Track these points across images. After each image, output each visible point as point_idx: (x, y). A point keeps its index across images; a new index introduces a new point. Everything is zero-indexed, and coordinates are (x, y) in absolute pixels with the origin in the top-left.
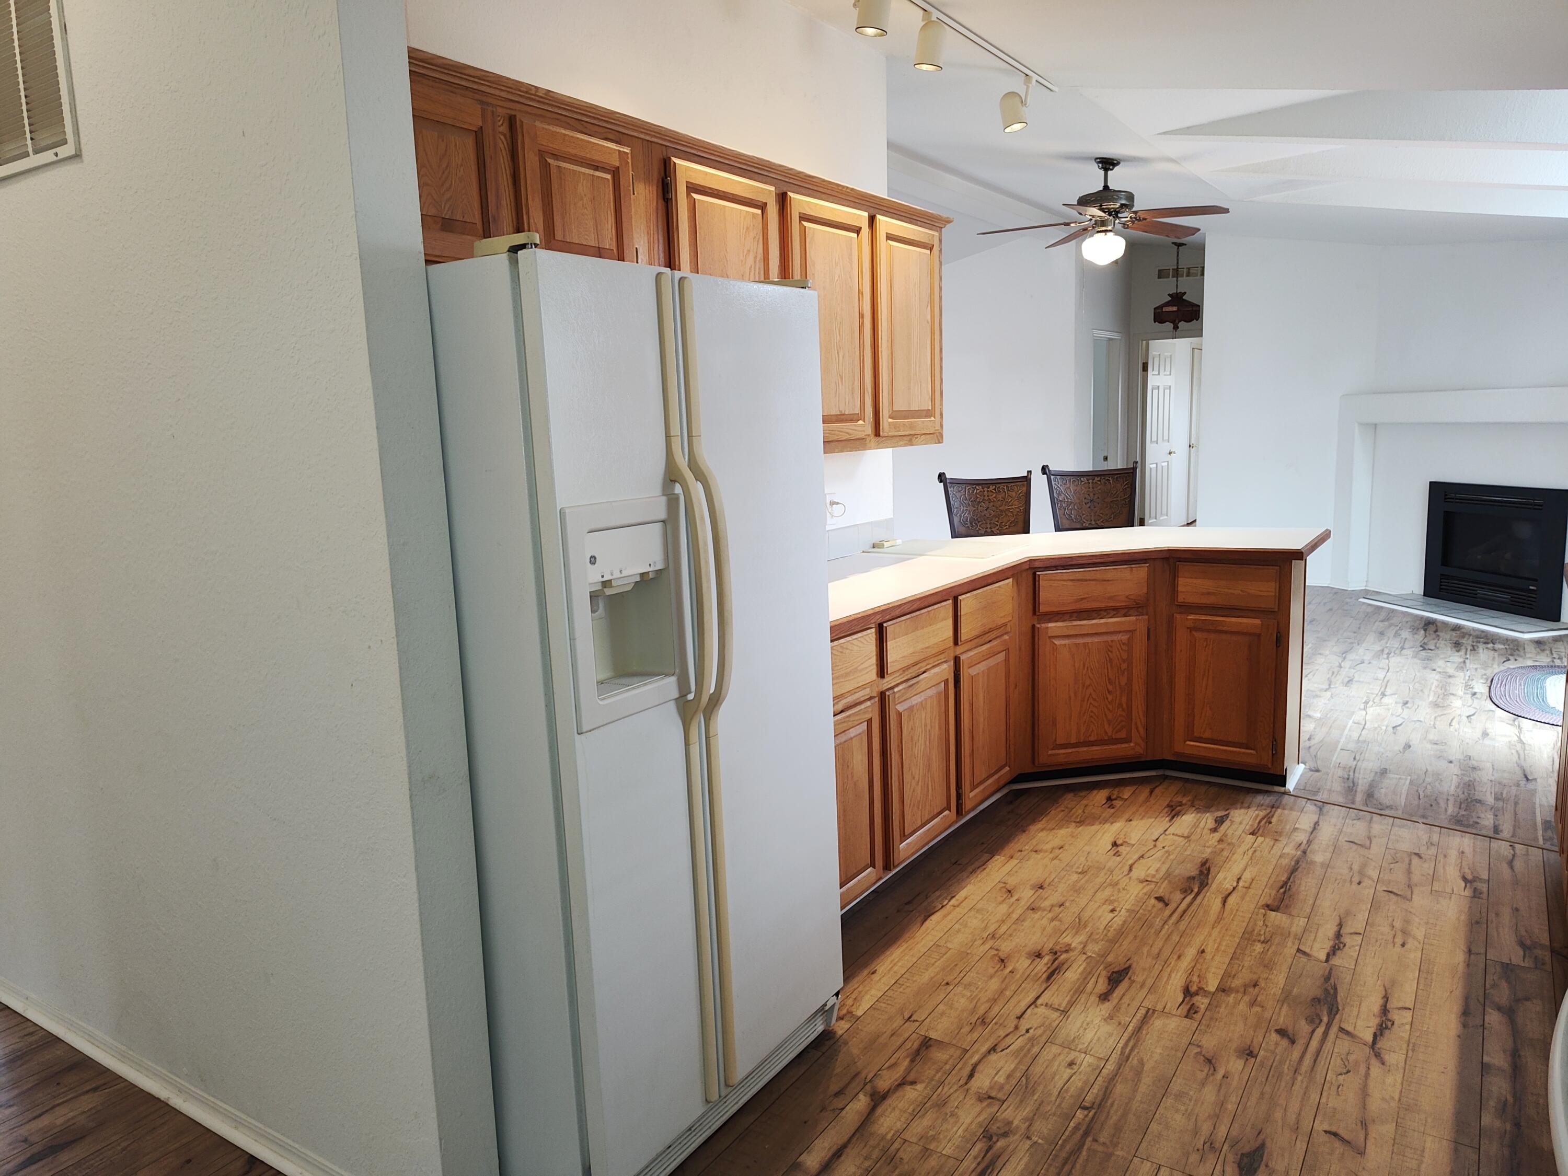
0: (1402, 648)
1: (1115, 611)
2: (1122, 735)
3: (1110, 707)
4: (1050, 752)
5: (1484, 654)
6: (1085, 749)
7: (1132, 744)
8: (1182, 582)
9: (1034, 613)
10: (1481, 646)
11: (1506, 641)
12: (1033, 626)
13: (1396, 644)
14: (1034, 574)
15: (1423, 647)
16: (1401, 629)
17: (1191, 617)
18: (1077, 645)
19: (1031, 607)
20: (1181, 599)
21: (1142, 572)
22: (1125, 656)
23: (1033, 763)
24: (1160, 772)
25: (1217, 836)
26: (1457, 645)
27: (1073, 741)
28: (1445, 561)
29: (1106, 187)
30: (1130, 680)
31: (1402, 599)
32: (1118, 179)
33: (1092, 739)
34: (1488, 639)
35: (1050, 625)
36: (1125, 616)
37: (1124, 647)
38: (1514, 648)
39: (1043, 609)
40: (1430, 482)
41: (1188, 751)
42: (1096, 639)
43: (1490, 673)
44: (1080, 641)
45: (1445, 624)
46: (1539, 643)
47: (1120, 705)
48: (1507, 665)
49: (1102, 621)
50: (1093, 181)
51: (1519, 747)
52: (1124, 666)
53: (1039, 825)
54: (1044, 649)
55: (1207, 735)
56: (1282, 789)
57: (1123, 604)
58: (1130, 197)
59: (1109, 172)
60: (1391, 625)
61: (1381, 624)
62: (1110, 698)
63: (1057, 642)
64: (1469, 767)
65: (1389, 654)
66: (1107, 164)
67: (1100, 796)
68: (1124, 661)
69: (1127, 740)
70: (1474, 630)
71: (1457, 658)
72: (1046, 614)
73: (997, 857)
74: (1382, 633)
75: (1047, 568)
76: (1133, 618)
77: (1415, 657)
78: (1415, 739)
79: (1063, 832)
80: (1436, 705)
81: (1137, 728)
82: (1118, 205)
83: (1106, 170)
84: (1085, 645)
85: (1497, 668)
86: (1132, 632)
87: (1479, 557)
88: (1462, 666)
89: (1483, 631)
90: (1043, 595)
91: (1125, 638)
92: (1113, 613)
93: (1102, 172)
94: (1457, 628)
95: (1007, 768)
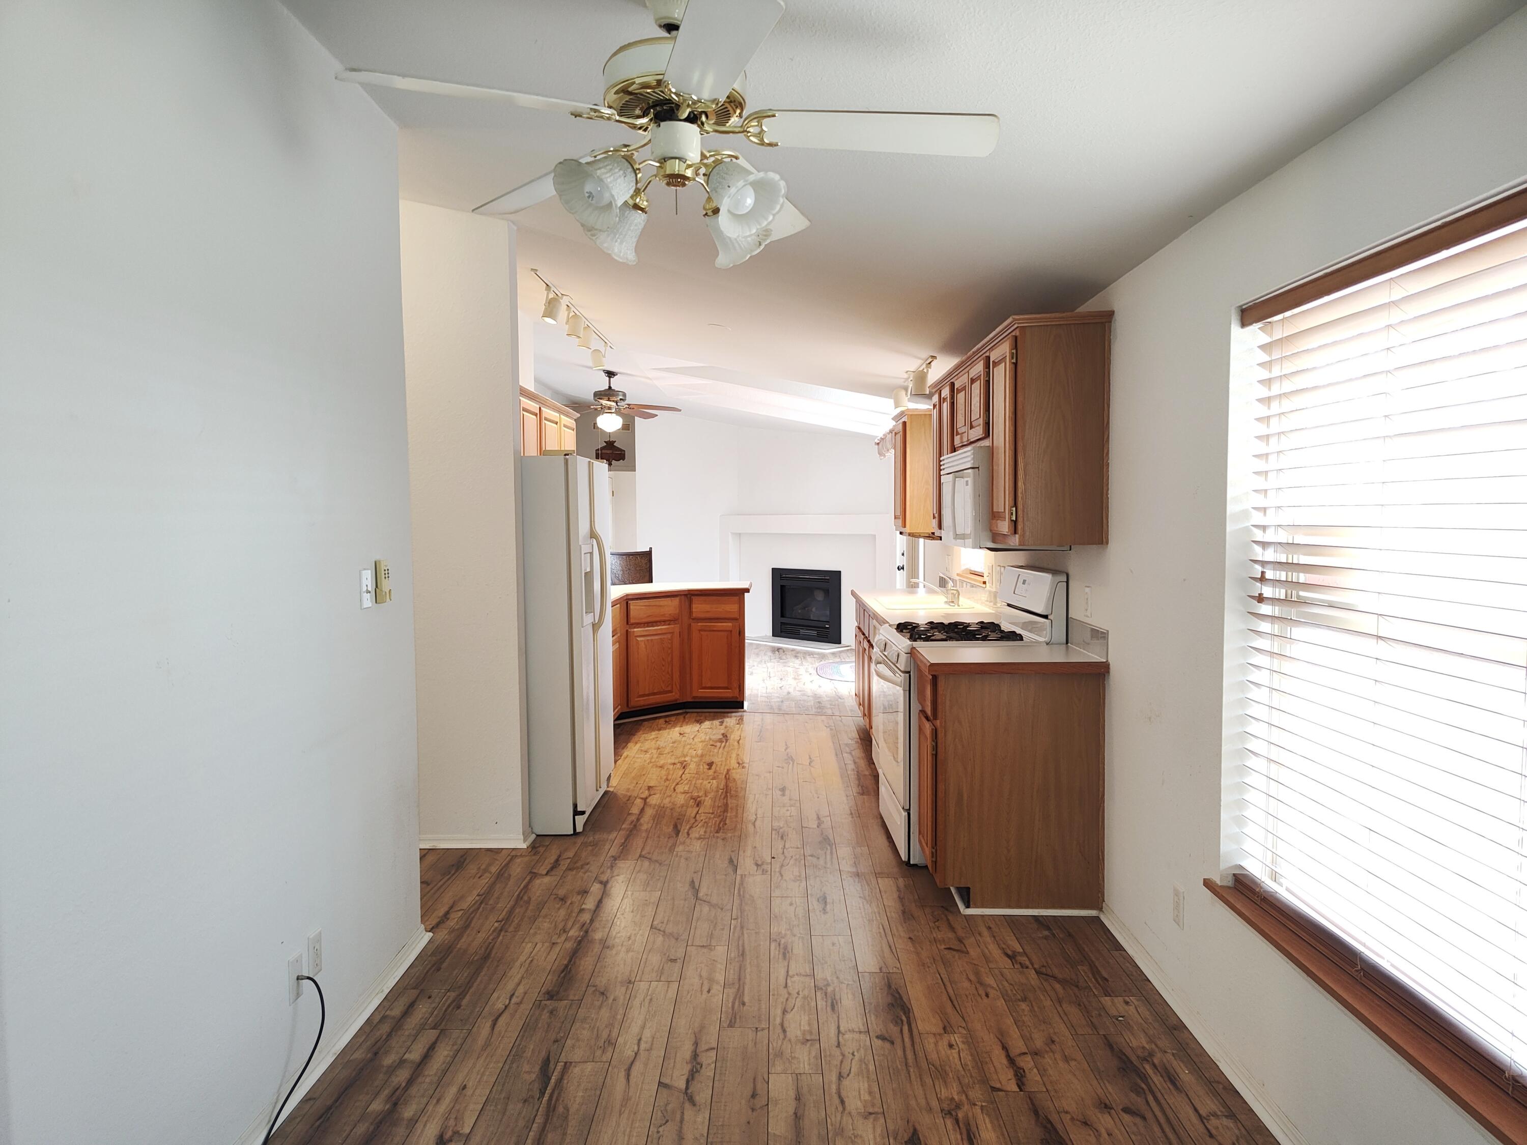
0: (771, 660)
1: (664, 622)
2: (669, 689)
3: (664, 673)
4: (636, 699)
5: (809, 659)
6: (652, 697)
7: (674, 694)
8: (694, 606)
9: (627, 623)
10: (808, 657)
11: (818, 654)
12: (627, 631)
13: (767, 658)
14: (627, 603)
15: (780, 658)
16: (766, 652)
17: (699, 624)
18: (648, 640)
19: (626, 620)
20: (694, 615)
21: (676, 601)
22: (670, 646)
23: (628, 705)
24: (684, 711)
25: (723, 727)
26: (796, 657)
27: (647, 693)
28: (783, 616)
29: (610, 387)
30: (672, 658)
31: (762, 639)
32: (616, 383)
33: (655, 691)
34: (811, 654)
35: (635, 630)
36: (669, 625)
37: (670, 641)
38: (823, 657)
39: (632, 621)
40: (772, 569)
41: (700, 695)
42: (656, 637)
43: (815, 666)
44: (649, 638)
45: (788, 649)
46: (833, 654)
47: (668, 673)
48: (822, 663)
49: (659, 628)
50: (602, 383)
51: (835, 690)
52: (669, 651)
53: (641, 732)
54: (632, 643)
55: (709, 685)
56: (742, 710)
57: (669, 618)
58: (624, 395)
59: (612, 379)
60: (760, 651)
61: (755, 650)
62: (663, 668)
63: (639, 639)
64: (816, 697)
65: (765, 662)
66: (610, 374)
67: (662, 721)
68: (670, 648)
69: (671, 692)
70: (801, 650)
71: (798, 662)
72: (633, 624)
73: (629, 744)
74: (757, 654)
75: (633, 599)
76: (673, 626)
77: (778, 662)
78: (791, 690)
79: (653, 733)
80: (795, 679)
81: (676, 685)
82: (619, 399)
83: (610, 377)
84: (652, 640)
85: (817, 664)
86: (673, 633)
87: (800, 611)
88: (802, 664)
89: (807, 651)
90: (633, 613)
91: (669, 636)
92: (663, 623)
93: (608, 378)
94: (793, 650)
95: (620, 707)
